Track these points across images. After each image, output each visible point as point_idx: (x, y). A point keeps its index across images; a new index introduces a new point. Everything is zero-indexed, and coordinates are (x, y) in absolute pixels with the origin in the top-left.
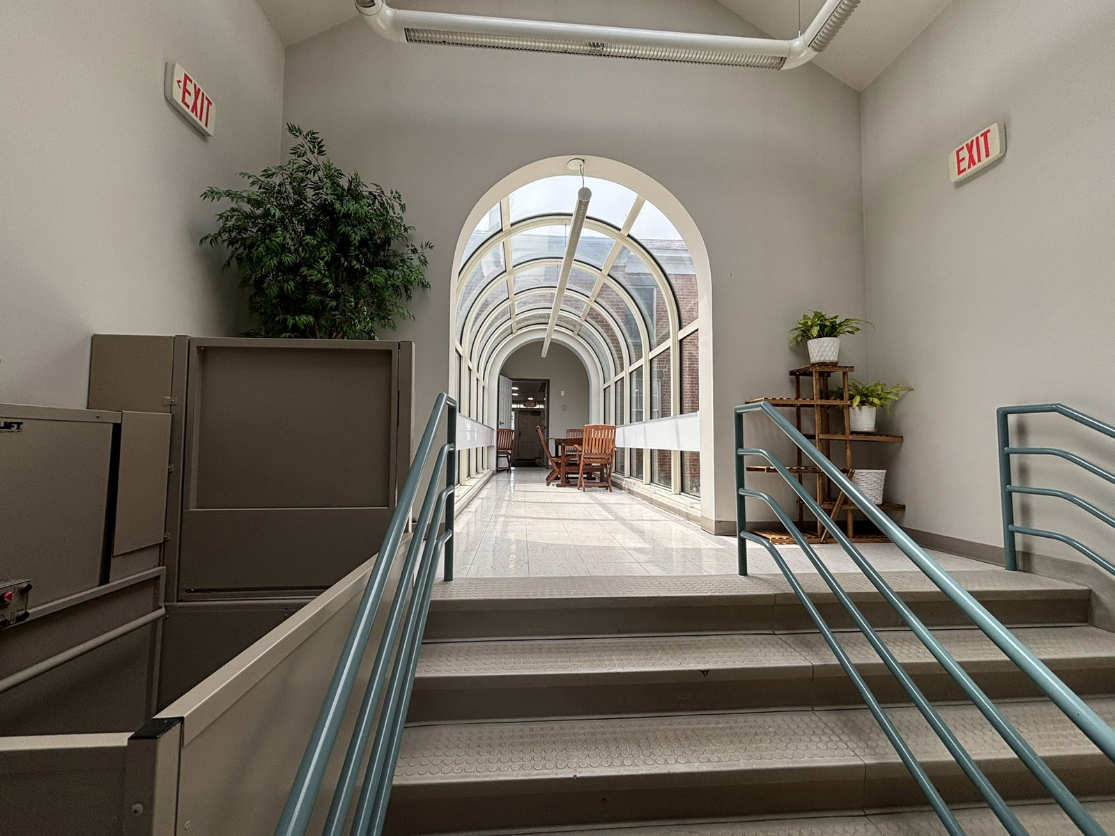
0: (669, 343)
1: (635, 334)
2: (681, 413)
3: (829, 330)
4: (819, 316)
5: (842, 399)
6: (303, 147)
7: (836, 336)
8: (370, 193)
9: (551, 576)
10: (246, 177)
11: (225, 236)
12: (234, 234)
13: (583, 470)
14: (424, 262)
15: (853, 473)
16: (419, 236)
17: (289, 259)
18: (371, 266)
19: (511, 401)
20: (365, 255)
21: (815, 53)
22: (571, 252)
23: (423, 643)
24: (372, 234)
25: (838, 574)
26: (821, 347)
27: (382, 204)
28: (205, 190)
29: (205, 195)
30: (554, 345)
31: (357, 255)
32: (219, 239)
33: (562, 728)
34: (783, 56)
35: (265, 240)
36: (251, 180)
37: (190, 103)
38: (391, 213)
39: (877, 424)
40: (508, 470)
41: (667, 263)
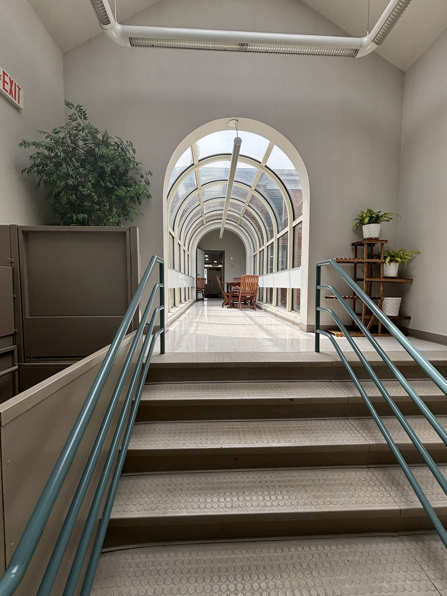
0: (287, 229)
1: (270, 225)
2: (293, 267)
3: (375, 219)
4: (370, 211)
5: (380, 258)
6: (75, 115)
7: (379, 223)
8: (116, 143)
9: (216, 351)
10: (43, 133)
11: (36, 169)
12: (40, 168)
13: (241, 299)
14: (148, 183)
15: (383, 300)
16: (144, 168)
17: (70, 182)
18: (118, 186)
19: (204, 263)
20: (114, 179)
21: (376, 46)
22: (232, 176)
23: (145, 384)
24: (117, 167)
25: (365, 352)
26: (370, 229)
27: (122, 149)
28: (21, 141)
29: (21, 145)
30: (226, 231)
31: (110, 180)
32: (33, 171)
33: (217, 426)
34: (357, 48)
35: (57, 170)
36: (46, 135)
37: (8, 89)
38: (128, 155)
39: (399, 273)
40: (203, 300)
41: (288, 183)
